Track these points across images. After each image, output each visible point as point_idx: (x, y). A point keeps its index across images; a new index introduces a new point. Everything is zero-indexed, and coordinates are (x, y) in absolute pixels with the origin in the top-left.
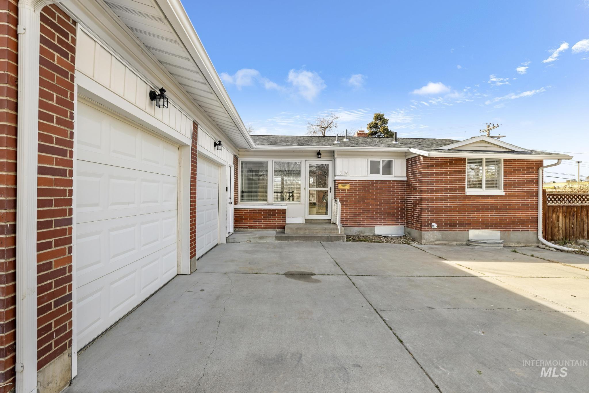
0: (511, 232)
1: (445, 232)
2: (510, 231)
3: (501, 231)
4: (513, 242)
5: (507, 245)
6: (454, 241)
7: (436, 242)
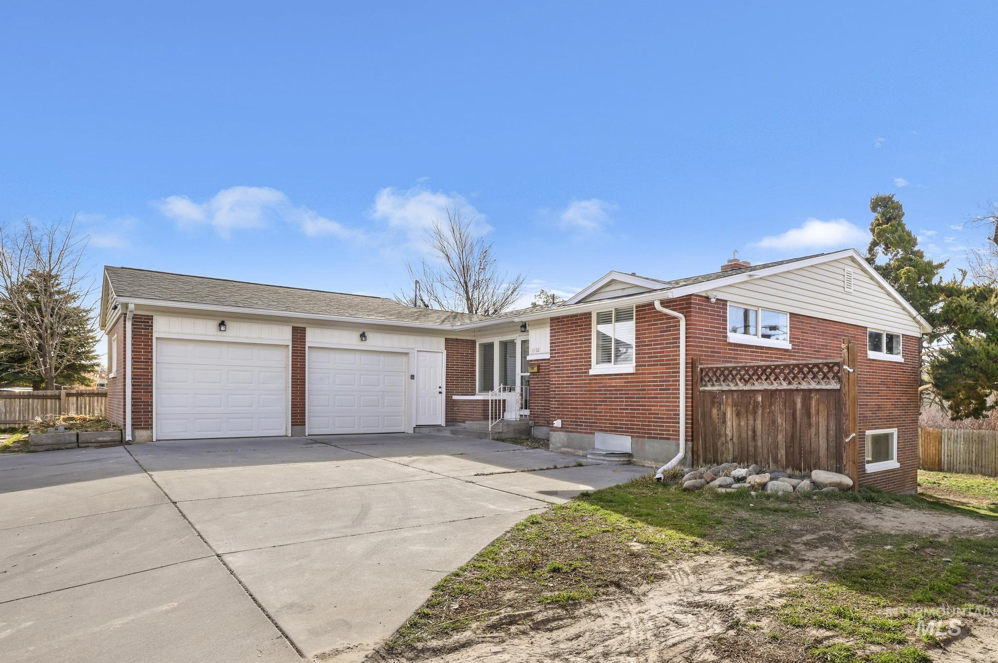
0: (646, 440)
1: (571, 434)
2: (645, 437)
3: (632, 437)
4: (648, 459)
5: (640, 464)
6: (580, 449)
7: (563, 449)
